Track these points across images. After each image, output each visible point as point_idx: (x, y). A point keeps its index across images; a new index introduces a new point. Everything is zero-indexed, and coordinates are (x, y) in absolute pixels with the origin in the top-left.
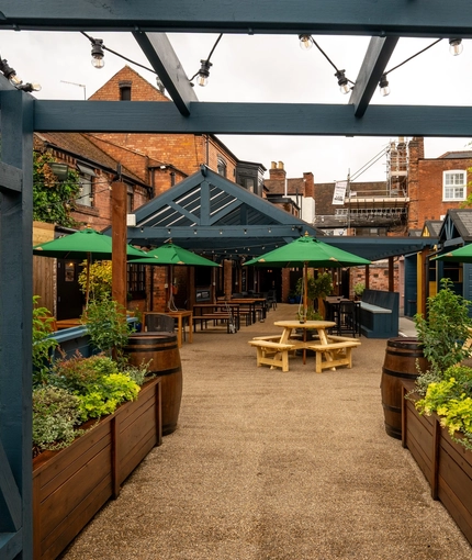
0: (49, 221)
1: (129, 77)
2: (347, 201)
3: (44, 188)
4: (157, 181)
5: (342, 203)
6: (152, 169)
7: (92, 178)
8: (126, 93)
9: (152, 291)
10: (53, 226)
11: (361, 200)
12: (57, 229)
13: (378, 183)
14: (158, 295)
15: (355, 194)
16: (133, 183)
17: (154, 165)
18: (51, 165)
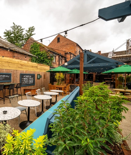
0: (49, 65)
1: (59, 36)
2: (113, 57)
3: (48, 59)
4: (67, 56)
5: (111, 57)
6: (66, 54)
7: (56, 56)
8: (59, 40)
9: (66, 79)
10: (49, 66)
11: (118, 56)
12: (50, 67)
13: (122, 51)
14: (67, 80)
15: (116, 55)
16: (62, 57)
17: (66, 53)
18: (49, 54)
